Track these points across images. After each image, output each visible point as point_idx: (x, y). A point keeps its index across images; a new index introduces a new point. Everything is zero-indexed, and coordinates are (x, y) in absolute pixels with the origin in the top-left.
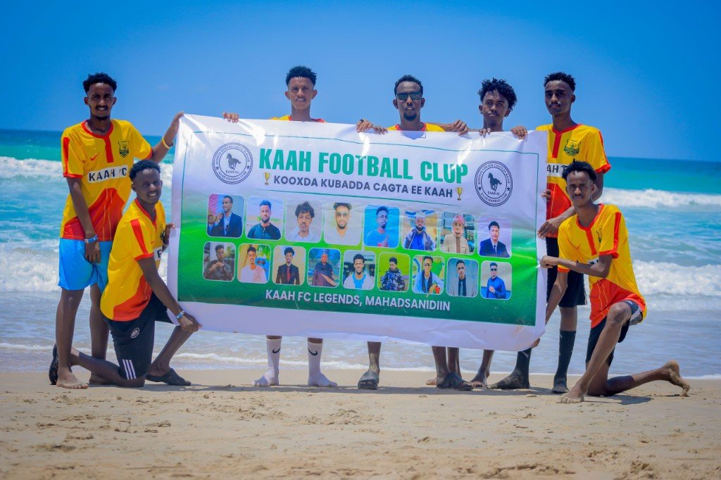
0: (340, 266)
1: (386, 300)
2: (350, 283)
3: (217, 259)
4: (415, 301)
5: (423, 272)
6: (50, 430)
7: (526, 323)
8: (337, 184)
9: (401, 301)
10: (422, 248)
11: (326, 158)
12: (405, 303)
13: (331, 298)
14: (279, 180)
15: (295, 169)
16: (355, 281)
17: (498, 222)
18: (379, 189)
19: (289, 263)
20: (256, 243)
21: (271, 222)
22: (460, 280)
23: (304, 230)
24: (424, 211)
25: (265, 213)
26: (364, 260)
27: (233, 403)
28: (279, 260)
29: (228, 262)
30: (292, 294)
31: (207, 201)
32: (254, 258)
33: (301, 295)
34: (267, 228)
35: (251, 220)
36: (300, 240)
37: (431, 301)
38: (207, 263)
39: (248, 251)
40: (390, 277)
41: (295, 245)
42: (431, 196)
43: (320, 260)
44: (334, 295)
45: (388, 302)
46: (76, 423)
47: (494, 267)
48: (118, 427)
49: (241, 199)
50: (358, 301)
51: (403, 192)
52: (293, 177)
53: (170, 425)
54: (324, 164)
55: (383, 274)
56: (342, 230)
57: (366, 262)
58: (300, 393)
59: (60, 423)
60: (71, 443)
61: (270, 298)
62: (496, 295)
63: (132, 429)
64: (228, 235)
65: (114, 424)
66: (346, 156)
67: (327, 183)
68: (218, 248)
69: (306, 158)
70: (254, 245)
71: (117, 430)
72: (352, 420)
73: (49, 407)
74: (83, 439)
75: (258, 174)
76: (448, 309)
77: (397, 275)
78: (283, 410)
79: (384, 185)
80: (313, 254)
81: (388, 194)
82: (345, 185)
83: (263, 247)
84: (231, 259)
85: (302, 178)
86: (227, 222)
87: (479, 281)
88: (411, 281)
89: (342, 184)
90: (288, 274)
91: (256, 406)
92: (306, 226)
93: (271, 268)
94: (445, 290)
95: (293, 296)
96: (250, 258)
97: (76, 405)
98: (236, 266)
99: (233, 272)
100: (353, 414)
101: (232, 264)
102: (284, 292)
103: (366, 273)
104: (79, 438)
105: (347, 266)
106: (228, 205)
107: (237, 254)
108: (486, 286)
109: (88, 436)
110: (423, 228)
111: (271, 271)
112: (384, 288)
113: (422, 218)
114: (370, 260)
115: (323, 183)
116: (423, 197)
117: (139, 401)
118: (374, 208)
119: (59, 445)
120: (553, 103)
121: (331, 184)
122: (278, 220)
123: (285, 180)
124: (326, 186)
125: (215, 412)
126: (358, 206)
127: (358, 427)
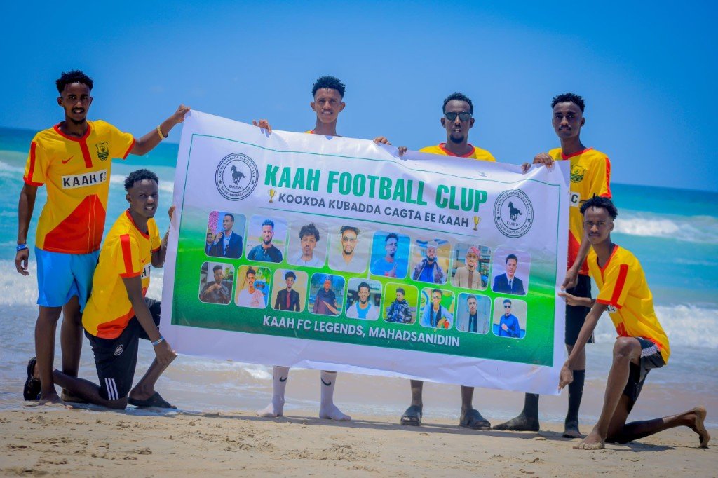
0: (344, 294)
1: (391, 331)
2: (353, 312)
3: (214, 280)
4: (422, 334)
5: (432, 305)
6: (21, 452)
7: (542, 363)
8: (345, 206)
9: (407, 334)
10: (430, 280)
11: (336, 177)
12: (411, 337)
13: (332, 327)
14: (285, 198)
15: (302, 187)
16: (359, 311)
17: (516, 255)
18: (390, 214)
19: (289, 288)
20: (256, 265)
21: (273, 243)
22: (471, 316)
23: (308, 254)
24: (436, 240)
25: (267, 234)
26: (370, 289)
27: (220, 431)
28: (280, 284)
29: (226, 284)
30: (291, 321)
31: (207, 218)
32: (253, 281)
33: (301, 322)
34: (268, 249)
35: (253, 240)
36: (303, 263)
37: (439, 336)
38: (204, 284)
39: (248, 273)
40: (397, 307)
41: (297, 269)
42: (445, 225)
43: (322, 286)
44: (336, 324)
45: (393, 334)
46: (50, 446)
47: (507, 304)
48: (95, 453)
49: (243, 217)
50: (361, 332)
51: (415, 218)
52: (299, 196)
53: (151, 453)
54: (334, 184)
55: (390, 305)
56: (348, 256)
57: (371, 291)
58: (293, 424)
59: (33, 446)
60: (43, 468)
61: (268, 324)
62: (509, 334)
63: (111, 455)
64: (226, 256)
65: (91, 449)
66: (357, 176)
67: (335, 204)
68: (217, 269)
69: (314, 177)
70: (254, 267)
71: (94, 456)
72: (346, 456)
73: (22, 428)
74: (57, 464)
75: (262, 191)
76: (458, 344)
77: (405, 306)
78: (273, 442)
79: (396, 210)
80: (316, 279)
81: (399, 220)
82: (354, 207)
83: (263, 269)
84: (229, 281)
85: (309, 198)
86: (226, 242)
87: (492, 318)
88: (418, 313)
89: (351, 206)
90: (288, 300)
91: (245, 437)
92: (310, 249)
93: (271, 292)
94: (454, 325)
95: (293, 323)
96: (249, 281)
97: (51, 427)
98: (234, 288)
99: (230, 295)
100: (348, 450)
101: (230, 286)
102: (283, 319)
103: (371, 302)
104: (52, 463)
105: (351, 295)
106: (228, 223)
107: (236, 276)
108: (499, 323)
109: (62, 461)
110: (434, 258)
111: (270, 295)
112: (389, 320)
113: (434, 248)
114: (376, 289)
115: (331, 204)
116: (437, 224)
117: (120, 425)
118: (383, 234)
119: (29, 469)
120: (563, 126)
121: (339, 206)
122: (281, 242)
123: (291, 199)
124: (334, 207)
125: (200, 441)
126: (366, 231)
127: (352, 463)
